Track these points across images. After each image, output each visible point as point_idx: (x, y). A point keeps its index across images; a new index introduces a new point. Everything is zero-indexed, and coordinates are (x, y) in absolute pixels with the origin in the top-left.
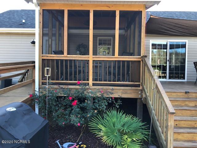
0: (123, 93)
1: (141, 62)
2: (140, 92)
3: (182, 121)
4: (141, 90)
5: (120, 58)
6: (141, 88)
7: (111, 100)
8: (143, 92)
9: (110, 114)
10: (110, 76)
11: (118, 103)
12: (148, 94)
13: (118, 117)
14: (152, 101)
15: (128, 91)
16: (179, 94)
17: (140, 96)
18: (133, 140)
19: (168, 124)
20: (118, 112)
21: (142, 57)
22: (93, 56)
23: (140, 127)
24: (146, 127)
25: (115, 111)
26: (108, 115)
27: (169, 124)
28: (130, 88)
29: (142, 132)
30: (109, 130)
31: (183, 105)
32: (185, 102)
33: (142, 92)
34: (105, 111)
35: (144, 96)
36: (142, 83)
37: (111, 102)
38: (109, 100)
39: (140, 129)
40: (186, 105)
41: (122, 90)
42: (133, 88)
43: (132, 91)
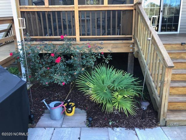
0: (113, 48)
1: (134, 11)
2: (131, 46)
3: (176, 74)
4: (133, 43)
5: (110, 7)
6: (133, 41)
7: (99, 55)
8: (136, 45)
9: (98, 70)
10: (98, 29)
11: (108, 59)
12: (140, 47)
13: (108, 74)
14: (145, 54)
15: (119, 45)
16: (174, 46)
17: (131, 50)
18: (124, 96)
19: (164, 79)
20: (107, 68)
21: (135, 5)
22: (79, 6)
23: (132, 83)
24: (138, 83)
25: (105, 67)
26: (97, 71)
27: (166, 79)
28: (121, 41)
29: (134, 88)
30: (98, 88)
31: (178, 57)
32: (181, 54)
33: (134, 46)
34: (93, 68)
35: (136, 49)
36: (134, 36)
37: (100, 57)
38: (98, 55)
39: (132, 85)
40: (181, 57)
41: (112, 44)
42: (124, 41)
43: (123, 45)
